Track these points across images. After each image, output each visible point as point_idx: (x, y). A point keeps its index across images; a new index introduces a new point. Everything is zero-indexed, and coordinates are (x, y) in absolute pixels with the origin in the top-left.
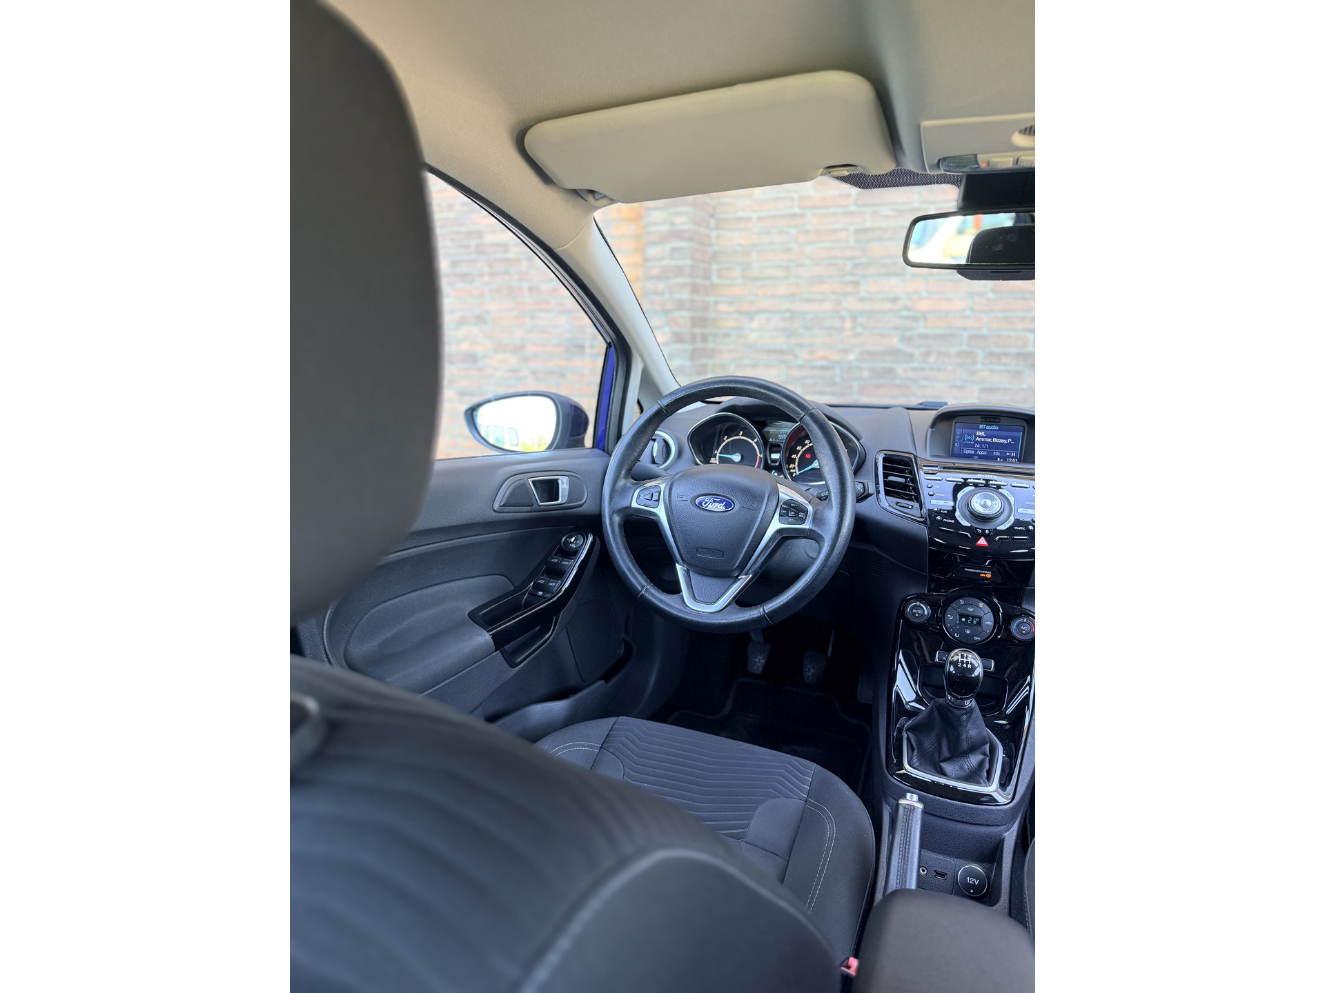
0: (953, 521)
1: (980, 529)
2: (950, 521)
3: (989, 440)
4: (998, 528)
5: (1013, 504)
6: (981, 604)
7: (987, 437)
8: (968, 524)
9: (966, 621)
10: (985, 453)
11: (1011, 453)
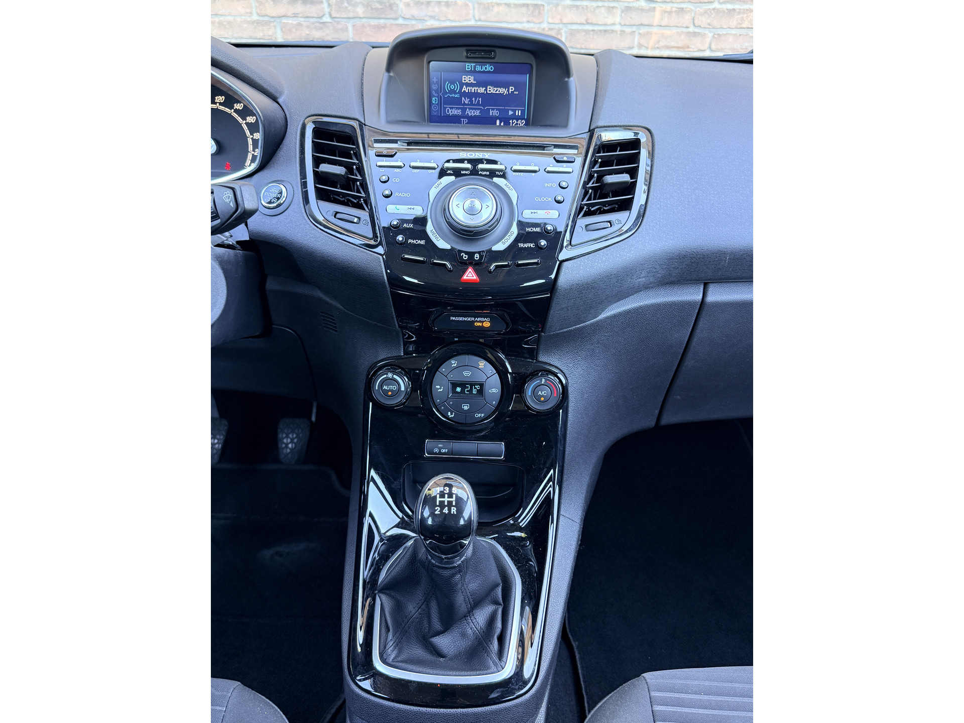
0: (423, 242)
1: (466, 253)
2: (419, 242)
3: (481, 90)
4: (495, 248)
5: (515, 202)
6: (482, 364)
7: (479, 84)
8: (447, 246)
9: (463, 392)
10: (477, 113)
11: (514, 111)
